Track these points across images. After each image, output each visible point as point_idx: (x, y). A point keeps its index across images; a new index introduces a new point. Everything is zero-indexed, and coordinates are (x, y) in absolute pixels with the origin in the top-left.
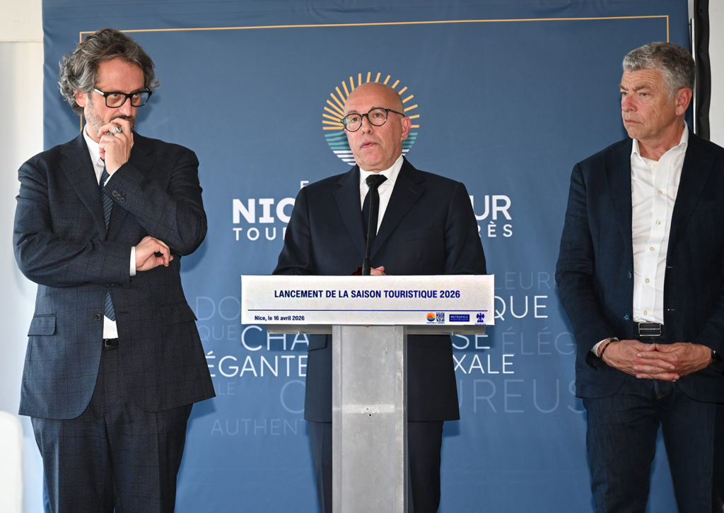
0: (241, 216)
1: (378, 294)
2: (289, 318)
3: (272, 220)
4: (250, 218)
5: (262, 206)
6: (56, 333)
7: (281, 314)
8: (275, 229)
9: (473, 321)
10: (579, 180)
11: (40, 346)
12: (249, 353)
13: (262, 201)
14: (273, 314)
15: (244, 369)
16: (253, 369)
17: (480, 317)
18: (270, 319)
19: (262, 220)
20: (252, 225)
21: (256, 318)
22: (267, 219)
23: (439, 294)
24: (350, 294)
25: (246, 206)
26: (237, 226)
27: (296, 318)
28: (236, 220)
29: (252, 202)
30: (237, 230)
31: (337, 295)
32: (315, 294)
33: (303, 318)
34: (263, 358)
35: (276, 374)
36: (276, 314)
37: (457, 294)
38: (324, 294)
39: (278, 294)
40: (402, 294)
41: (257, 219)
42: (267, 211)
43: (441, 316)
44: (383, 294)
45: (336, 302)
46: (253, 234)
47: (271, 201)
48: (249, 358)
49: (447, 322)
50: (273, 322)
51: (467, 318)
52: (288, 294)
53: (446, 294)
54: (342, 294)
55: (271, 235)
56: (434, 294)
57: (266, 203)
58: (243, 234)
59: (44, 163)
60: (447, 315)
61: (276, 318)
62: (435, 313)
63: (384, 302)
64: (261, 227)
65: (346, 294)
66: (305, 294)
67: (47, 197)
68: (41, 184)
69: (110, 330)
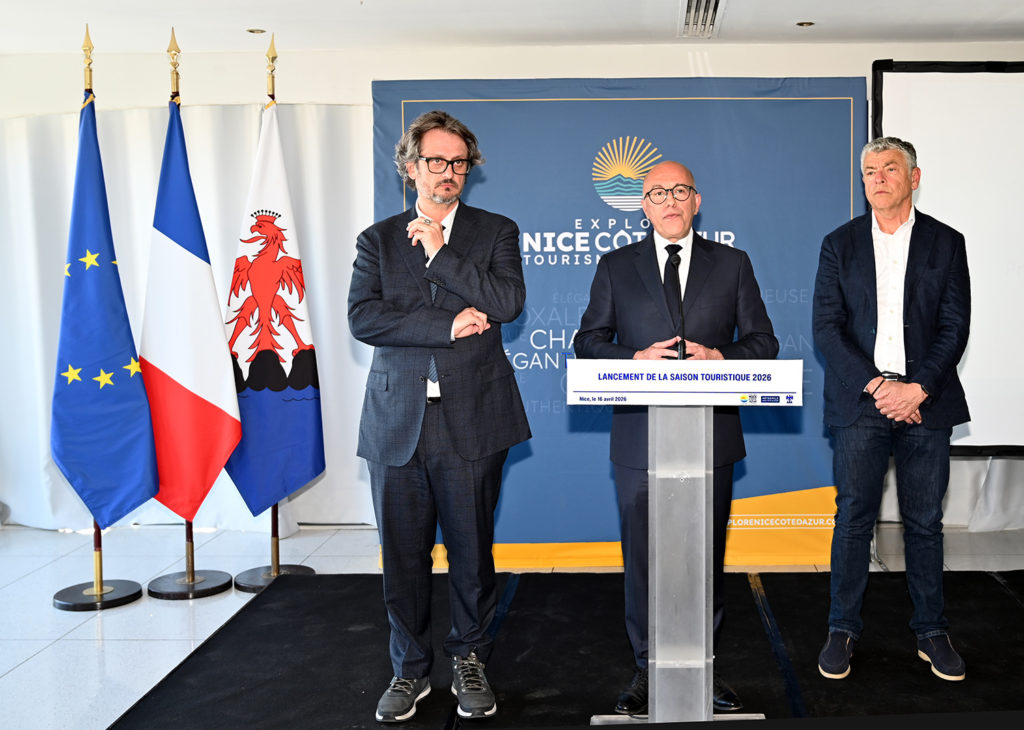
0: (530, 246)
1: (696, 377)
2: (612, 399)
3: (553, 249)
4: (537, 248)
5: (545, 239)
6: (387, 389)
7: (604, 396)
8: (556, 256)
9: (783, 402)
10: (829, 249)
11: (374, 398)
12: (537, 351)
13: (546, 235)
14: (596, 396)
15: (533, 363)
16: (539, 363)
17: (790, 398)
18: (594, 399)
19: (546, 249)
20: (538, 253)
21: (581, 399)
22: (549, 248)
23: (751, 377)
24: (669, 377)
25: (534, 238)
26: (527, 253)
27: (618, 399)
28: (526, 249)
29: (538, 235)
30: (527, 257)
31: (657, 377)
32: (637, 377)
33: (625, 399)
34: (547, 355)
35: (557, 367)
36: (600, 395)
37: (769, 377)
38: (645, 377)
39: (602, 377)
40: (718, 377)
41: (542, 249)
42: (549, 242)
43: (753, 398)
44: (700, 377)
45: (656, 385)
46: (539, 260)
47: (553, 235)
48: (536, 354)
49: (759, 403)
50: (597, 403)
51: (777, 399)
52: (611, 377)
53: (758, 377)
54: (662, 377)
55: (553, 261)
56: (747, 377)
57: (549, 236)
58: (531, 260)
59: (377, 234)
60: (759, 396)
61: (600, 399)
62: (748, 395)
63: (700, 384)
64: (546, 255)
65: (665, 377)
66: (626, 377)
67: (378, 266)
68: (373, 255)
69: (433, 390)
